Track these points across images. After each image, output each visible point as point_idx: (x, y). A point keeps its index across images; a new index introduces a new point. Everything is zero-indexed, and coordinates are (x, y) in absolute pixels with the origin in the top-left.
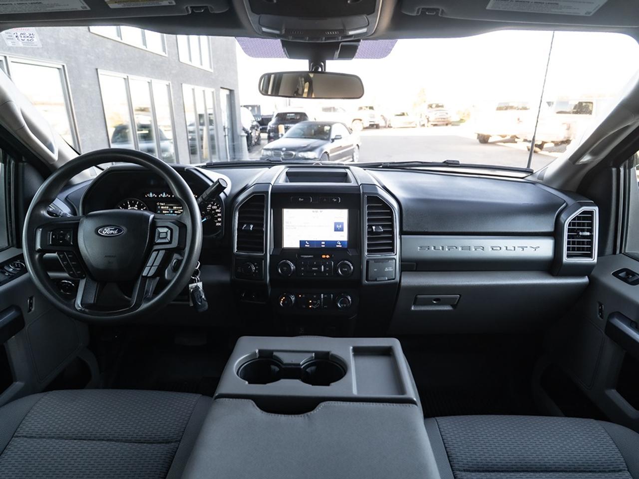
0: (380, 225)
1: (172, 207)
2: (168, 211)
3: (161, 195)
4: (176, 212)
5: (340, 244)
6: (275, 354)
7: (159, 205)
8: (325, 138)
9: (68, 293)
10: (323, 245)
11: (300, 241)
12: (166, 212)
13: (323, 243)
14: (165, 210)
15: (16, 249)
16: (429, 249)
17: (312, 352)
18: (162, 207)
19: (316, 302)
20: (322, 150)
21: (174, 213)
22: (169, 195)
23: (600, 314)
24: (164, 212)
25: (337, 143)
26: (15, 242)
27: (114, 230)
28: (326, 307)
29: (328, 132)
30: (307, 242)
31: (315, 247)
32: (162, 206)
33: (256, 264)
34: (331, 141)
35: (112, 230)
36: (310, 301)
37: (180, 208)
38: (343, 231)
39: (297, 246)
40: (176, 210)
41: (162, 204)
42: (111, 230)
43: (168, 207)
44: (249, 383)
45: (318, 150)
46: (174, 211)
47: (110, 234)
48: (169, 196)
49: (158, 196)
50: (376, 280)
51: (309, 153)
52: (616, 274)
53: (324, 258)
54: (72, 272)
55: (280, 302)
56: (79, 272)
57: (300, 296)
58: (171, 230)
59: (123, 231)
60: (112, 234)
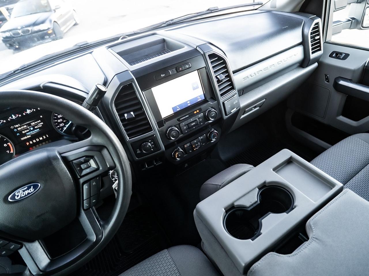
0: (221, 73)
1: (29, 125)
2: (28, 129)
3: (10, 118)
4: (36, 127)
5: (199, 98)
6: (236, 204)
7: (15, 128)
8: (48, 10)
10: (189, 104)
11: (172, 108)
12: (26, 131)
13: (188, 102)
14: (24, 130)
16: (248, 78)
17: (256, 188)
18: (19, 129)
19: (197, 145)
20: (51, 21)
21: (34, 129)
22: (19, 114)
23: (327, 80)
24: (23, 132)
25: (59, 12)
27: (28, 189)
28: (204, 144)
29: (46, 5)
30: (177, 107)
31: (184, 108)
32: (19, 127)
33: (150, 141)
34: (53, 12)
35: (26, 190)
36: (194, 146)
37: (38, 122)
38: (198, 88)
39: (172, 112)
40: (36, 125)
41: (17, 126)
42: (24, 191)
43: (25, 126)
44: (253, 240)
45: (48, 22)
46: (33, 127)
47: (26, 195)
48: (20, 116)
49: (7, 120)
50: (231, 113)
51: (41, 25)
52: (331, 56)
53: (196, 113)
54: (4, 252)
55: (176, 157)
56: (12, 247)
57: (186, 146)
58: (92, 157)
59: (40, 185)
60: (29, 193)
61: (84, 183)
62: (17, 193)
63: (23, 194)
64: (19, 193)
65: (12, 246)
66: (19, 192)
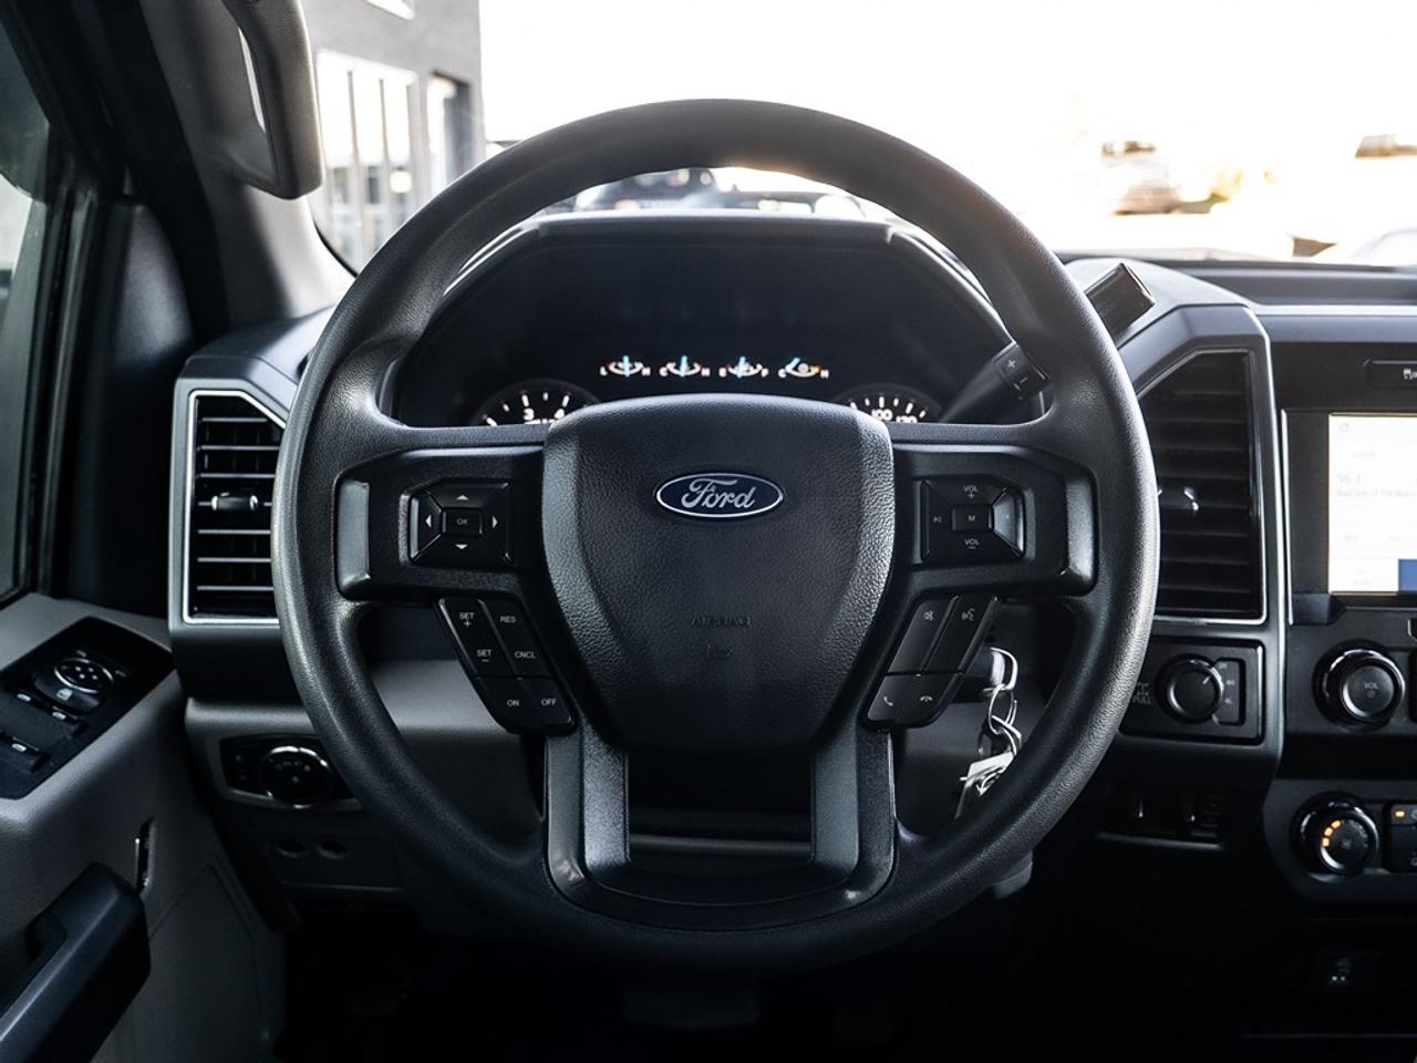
3: (671, 366)
9: (298, 807)
15: (49, 599)
22: (704, 366)
26: (45, 567)
33: (1223, 667)
39: (1388, 583)
42: (720, 489)
47: (716, 510)
48: (706, 372)
49: (655, 371)
54: (515, 703)
55: (1320, 843)
56: (548, 702)
57: (1400, 814)
58: (1016, 495)
59: (781, 498)
60: (730, 508)
61: (926, 595)
62: (696, 486)
63: (711, 501)
64: (702, 489)
65: (552, 697)
66: (705, 484)
